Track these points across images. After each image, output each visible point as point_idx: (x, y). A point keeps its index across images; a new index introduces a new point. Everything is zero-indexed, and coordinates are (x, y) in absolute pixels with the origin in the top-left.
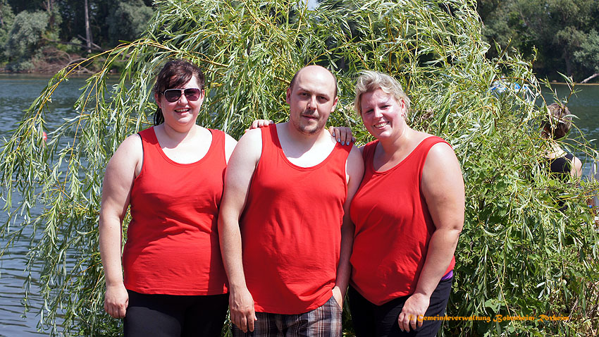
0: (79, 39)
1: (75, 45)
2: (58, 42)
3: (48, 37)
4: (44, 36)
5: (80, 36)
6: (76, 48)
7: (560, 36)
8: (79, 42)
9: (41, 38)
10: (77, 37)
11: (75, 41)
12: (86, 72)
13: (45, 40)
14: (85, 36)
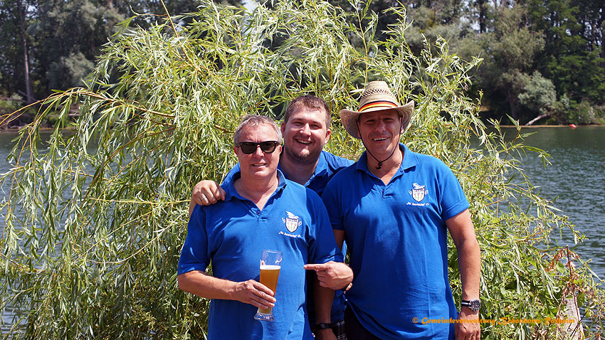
7: (504, 79)
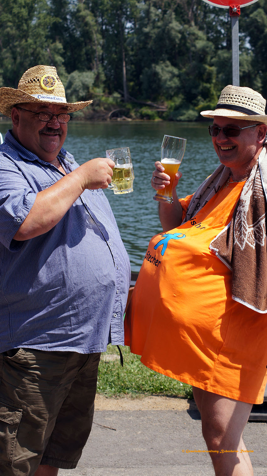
0: (120, 93)
1: (115, 99)
2: (103, 96)
3: (95, 92)
4: (91, 91)
5: (119, 90)
6: (117, 100)
8: (119, 96)
9: (88, 92)
10: (117, 91)
11: (116, 95)
12: (124, 119)
13: (92, 94)
14: (122, 90)
